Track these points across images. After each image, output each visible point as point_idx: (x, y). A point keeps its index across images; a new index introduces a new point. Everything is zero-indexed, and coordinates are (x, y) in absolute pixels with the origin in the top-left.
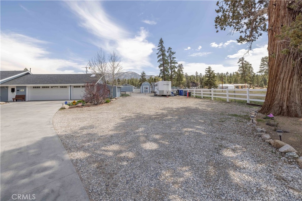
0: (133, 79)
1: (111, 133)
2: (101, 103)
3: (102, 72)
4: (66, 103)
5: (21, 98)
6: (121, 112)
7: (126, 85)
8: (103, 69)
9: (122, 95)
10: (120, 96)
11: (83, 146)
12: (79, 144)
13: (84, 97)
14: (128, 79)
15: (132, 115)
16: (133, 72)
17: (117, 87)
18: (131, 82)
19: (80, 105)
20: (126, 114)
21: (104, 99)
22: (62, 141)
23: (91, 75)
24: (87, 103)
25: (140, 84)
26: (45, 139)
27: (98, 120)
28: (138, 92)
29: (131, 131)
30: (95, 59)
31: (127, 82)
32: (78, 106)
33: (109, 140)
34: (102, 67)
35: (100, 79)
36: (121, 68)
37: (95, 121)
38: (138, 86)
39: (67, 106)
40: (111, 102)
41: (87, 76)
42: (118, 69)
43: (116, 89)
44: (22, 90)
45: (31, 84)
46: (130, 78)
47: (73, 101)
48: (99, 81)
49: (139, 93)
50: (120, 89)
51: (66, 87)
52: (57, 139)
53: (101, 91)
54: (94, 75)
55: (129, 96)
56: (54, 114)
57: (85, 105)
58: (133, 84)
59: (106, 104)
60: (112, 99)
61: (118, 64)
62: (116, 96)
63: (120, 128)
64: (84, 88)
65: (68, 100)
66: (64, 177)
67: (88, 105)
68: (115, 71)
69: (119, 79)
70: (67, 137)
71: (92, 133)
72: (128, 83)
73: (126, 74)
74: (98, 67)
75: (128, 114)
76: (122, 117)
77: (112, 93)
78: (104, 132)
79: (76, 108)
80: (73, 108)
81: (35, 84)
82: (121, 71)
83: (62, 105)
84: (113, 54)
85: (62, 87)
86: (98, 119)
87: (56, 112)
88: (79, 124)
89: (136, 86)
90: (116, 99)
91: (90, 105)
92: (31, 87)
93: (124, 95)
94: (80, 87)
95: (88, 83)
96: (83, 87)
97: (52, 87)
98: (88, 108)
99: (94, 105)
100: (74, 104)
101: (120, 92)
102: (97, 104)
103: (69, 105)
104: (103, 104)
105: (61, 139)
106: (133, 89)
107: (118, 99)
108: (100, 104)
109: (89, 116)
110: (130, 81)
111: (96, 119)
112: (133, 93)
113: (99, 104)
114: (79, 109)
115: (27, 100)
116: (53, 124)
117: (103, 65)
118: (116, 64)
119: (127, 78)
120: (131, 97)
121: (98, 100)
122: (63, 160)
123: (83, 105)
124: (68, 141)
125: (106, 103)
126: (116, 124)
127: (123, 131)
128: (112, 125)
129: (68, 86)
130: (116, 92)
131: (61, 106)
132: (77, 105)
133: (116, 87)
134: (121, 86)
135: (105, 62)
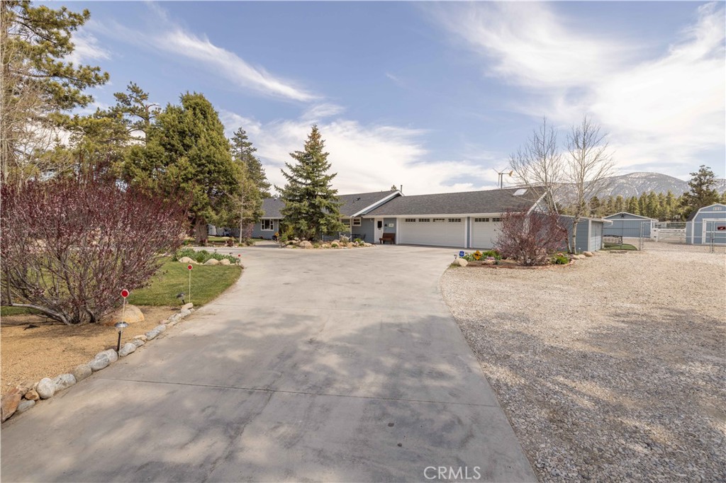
0: (652, 196)
1: (579, 346)
2: (541, 263)
3: (546, 183)
4: (462, 254)
5: (389, 239)
6: (609, 295)
7: (623, 216)
8: (550, 173)
9: (605, 246)
10: (601, 249)
11: (509, 356)
12: (498, 349)
13: (498, 243)
14: (630, 196)
15: (657, 313)
16: (652, 175)
17: (593, 222)
18: (644, 206)
19: (489, 261)
20: (628, 306)
21: (549, 252)
22: (462, 331)
23: (515, 190)
24: (504, 258)
25: (681, 211)
26: (433, 318)
27: (539, 305)
28: (677, 239)
29: (655, 361)
30: (528, 150)
31: (624, 206)
32: (485, 264)
33: (578, 364)
34: (545, 167)
35: (539, 201)
36: (607, 166)
37: (530, 305)
38: (671, 219)
39: (463, 262)
40: (572, 262)
41: (505, 194)
42: (599, 170)
43: (588, 228)
44: (391, 225)
45: (403, 214)
46: (638, 195)
47: (475, 251)
48: (535, 205)
49: (680, 243)
50: (600, 227)
51: (459, 220)
52: (453, 324)
53: (544, 233)
54: (522, 192)
55: (636, 250)
56: (441, 275)
57: (502, 264)
58: (650, 212)
59: (556, 266)
60: (575, 256)
61: (598, 155)
62: (587, 247)
63: (610, 341)
64: (499, 223)
65: (464, 248)
66: (477, 405)
67: (508, 263)
68: (587, 174)
69: (596, 199)
70: (472, 326)
71: (525, 332)
72: (631, 210)
73: (622, 181)
74: (535, 169)
75: (635, 306)
76: (613, 310)
77: (575, 239)
78: (558, 339)
79: (482, 268)
80: (475, 266)
81: (408, 213)
82: (608, 174)
83: (454, 257)
84: (582, 126)
85: (451, 220)
86: (538, 301)
87: (444, 270)
88: (492, 303)
89: (664, 220)
90: (587, 255)
91: (513, 264)
92: (402, 219)
93: (615, 245)
94: (487, 220)
95: (508, 210)
96: (495, 220)
97: (434, 220)
98: (509, 271)
99: (522, 265)
100: (477, 258)
101: (599, 238)
102: (531, 265)
103: (467, 259)
104: (546, 265)
105: (460, 327)
106: (652, 230)
107: (593, 258)
108: (540, 265)
109: (513, 291)
110: (637, 204)
111: (532, 300)
112: (653, 241)
113: (536, 265)
114: (489, 270)
115: (397, 242)
116: (442, 292)
117: (548, 161)
118: (591, 153)
119: (626, 195)
120: (642, 255)
121: (533, 253)
122: (470, 371)
123: (496, 263)
124: (474, 334)
125: (557, 263)
126: (596, 328)
127: (622, 354)
128: (582, 326)
129: (464, 218)
130: (587, 235)
131: (452, 259)
132: (483, 262)
133: (588, 221)
134: (603, 220)
135: (555, 152)
